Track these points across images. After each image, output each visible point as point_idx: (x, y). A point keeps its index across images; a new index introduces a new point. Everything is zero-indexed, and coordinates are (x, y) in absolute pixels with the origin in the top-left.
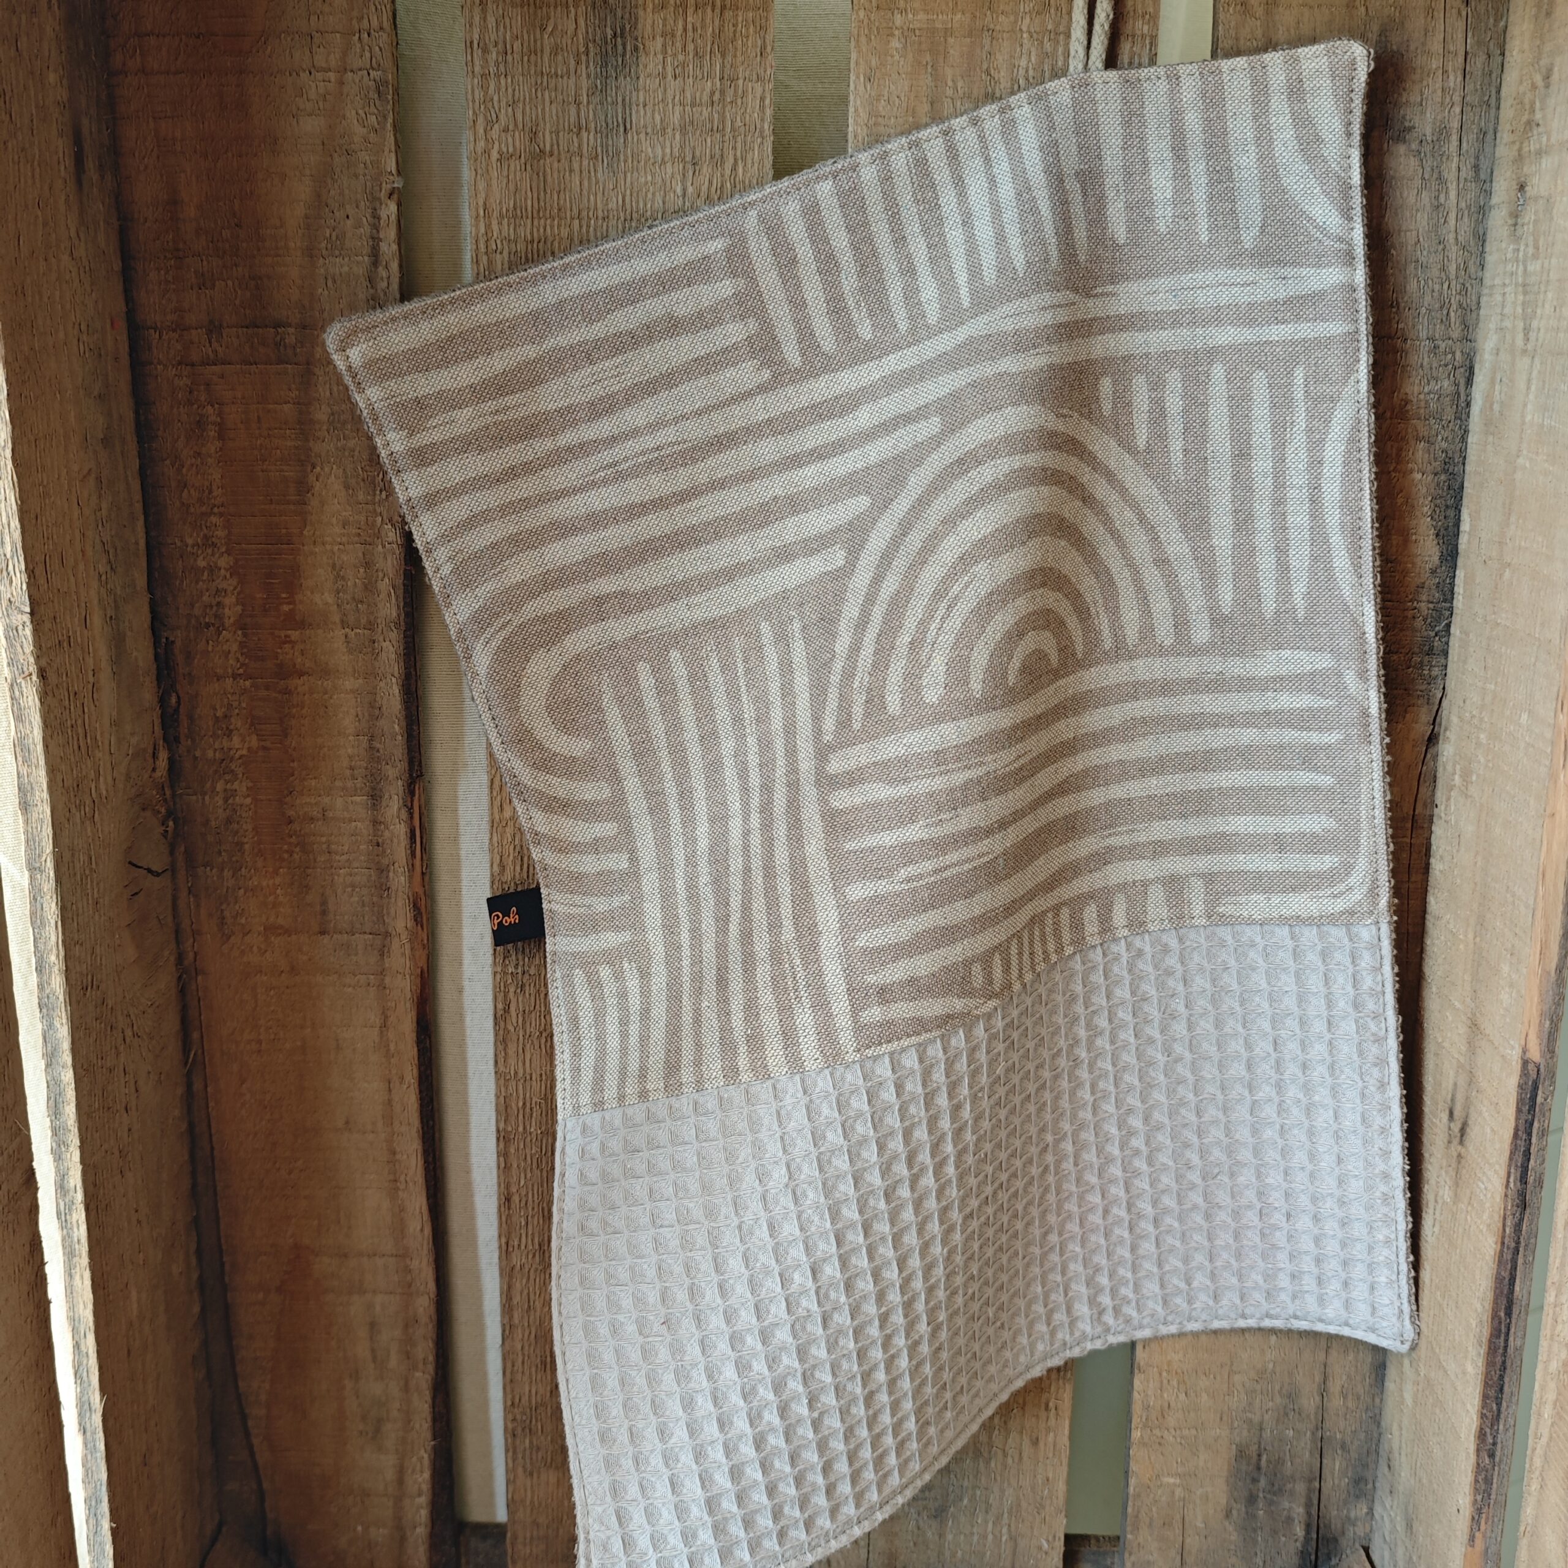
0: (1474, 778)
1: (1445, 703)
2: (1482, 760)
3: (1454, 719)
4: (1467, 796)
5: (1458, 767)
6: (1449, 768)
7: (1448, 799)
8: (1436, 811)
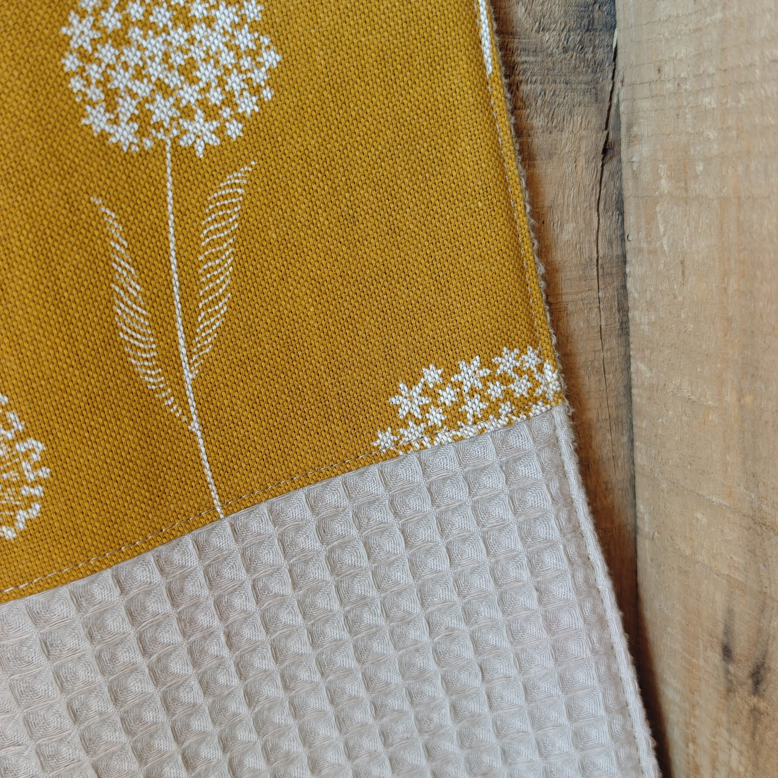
0: (700, 168)
1: (622, 92)
2: (712, 134)
3: (645, 104)
4: (686, 201)
5: (663, 168)
6: (646, 177)
7: (651, 219)
8: (629, 246)
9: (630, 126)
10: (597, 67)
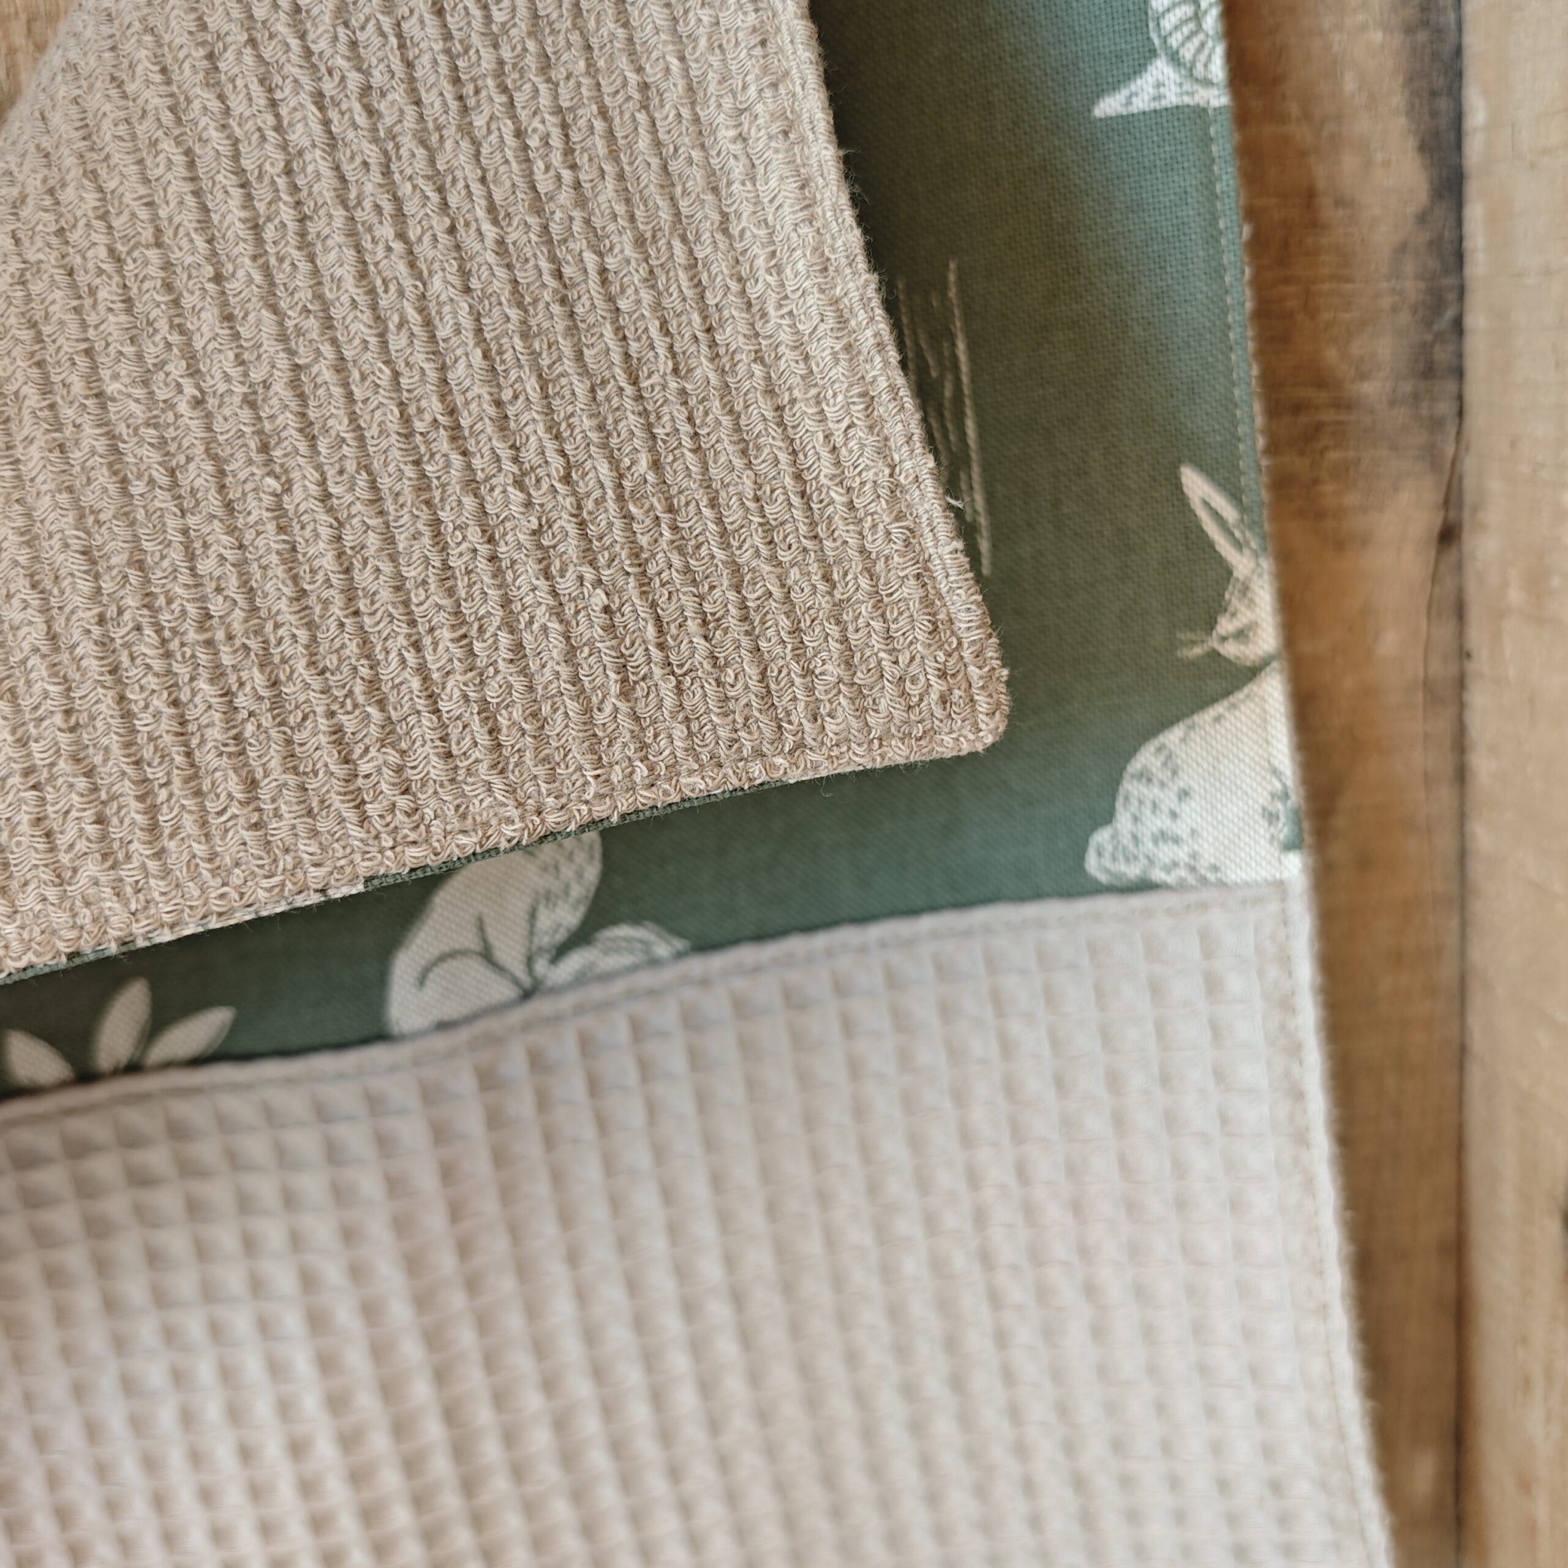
9: (1475, 509)
10: (1435, 424)
